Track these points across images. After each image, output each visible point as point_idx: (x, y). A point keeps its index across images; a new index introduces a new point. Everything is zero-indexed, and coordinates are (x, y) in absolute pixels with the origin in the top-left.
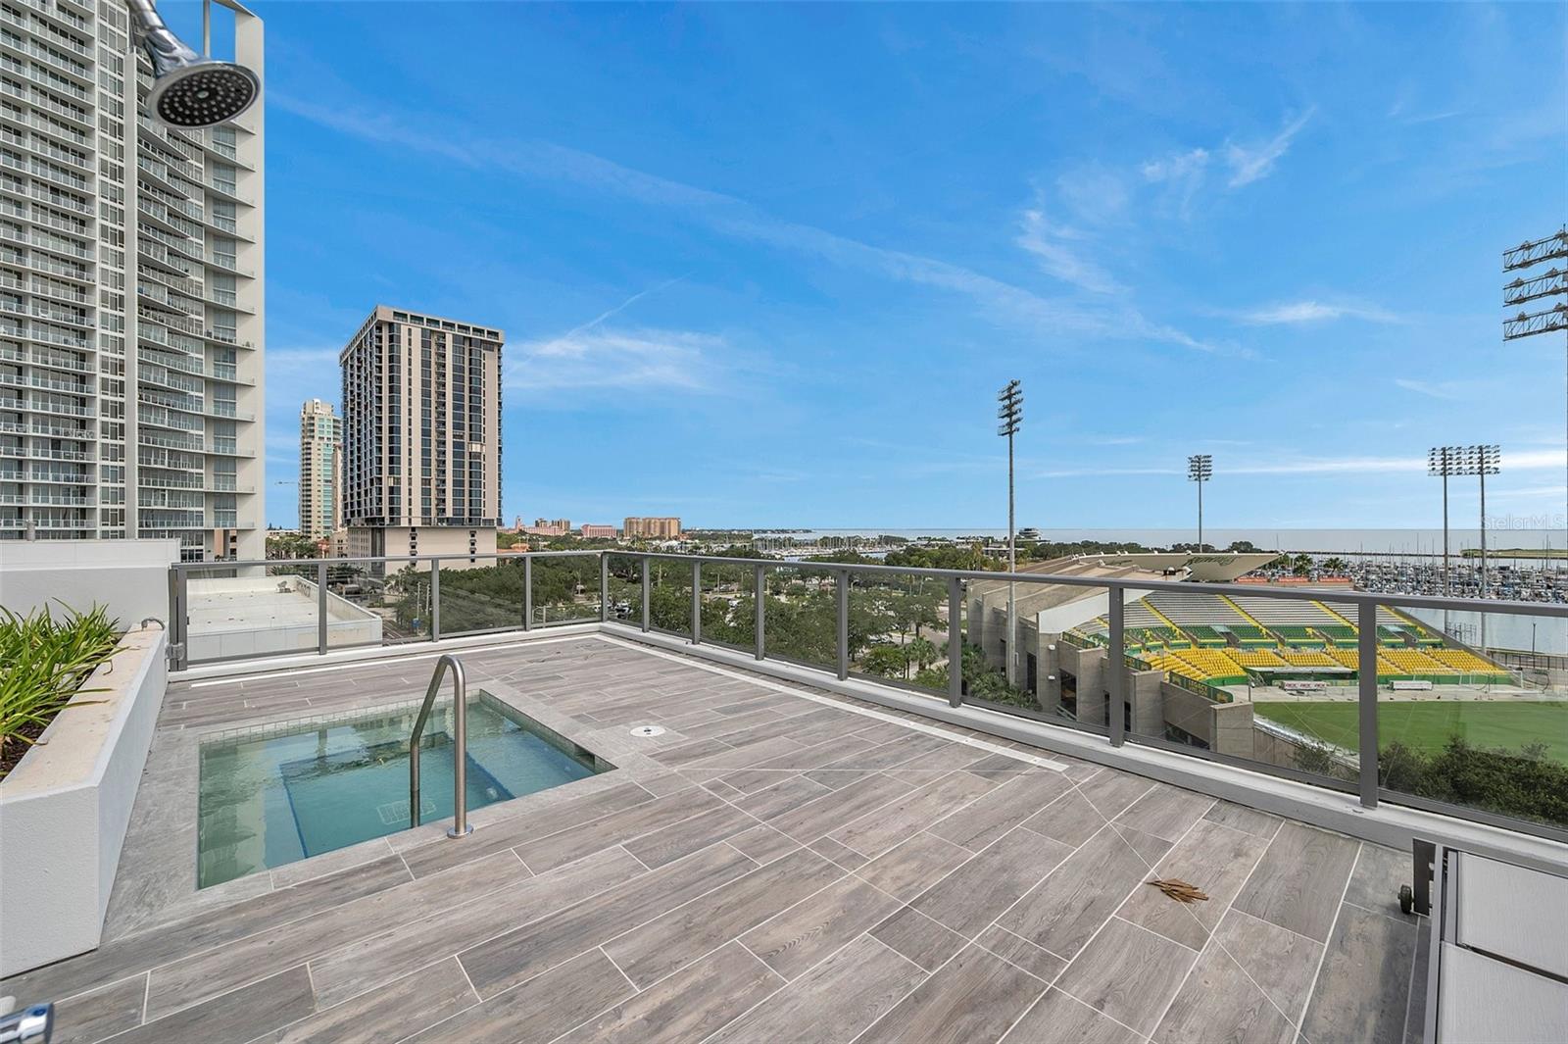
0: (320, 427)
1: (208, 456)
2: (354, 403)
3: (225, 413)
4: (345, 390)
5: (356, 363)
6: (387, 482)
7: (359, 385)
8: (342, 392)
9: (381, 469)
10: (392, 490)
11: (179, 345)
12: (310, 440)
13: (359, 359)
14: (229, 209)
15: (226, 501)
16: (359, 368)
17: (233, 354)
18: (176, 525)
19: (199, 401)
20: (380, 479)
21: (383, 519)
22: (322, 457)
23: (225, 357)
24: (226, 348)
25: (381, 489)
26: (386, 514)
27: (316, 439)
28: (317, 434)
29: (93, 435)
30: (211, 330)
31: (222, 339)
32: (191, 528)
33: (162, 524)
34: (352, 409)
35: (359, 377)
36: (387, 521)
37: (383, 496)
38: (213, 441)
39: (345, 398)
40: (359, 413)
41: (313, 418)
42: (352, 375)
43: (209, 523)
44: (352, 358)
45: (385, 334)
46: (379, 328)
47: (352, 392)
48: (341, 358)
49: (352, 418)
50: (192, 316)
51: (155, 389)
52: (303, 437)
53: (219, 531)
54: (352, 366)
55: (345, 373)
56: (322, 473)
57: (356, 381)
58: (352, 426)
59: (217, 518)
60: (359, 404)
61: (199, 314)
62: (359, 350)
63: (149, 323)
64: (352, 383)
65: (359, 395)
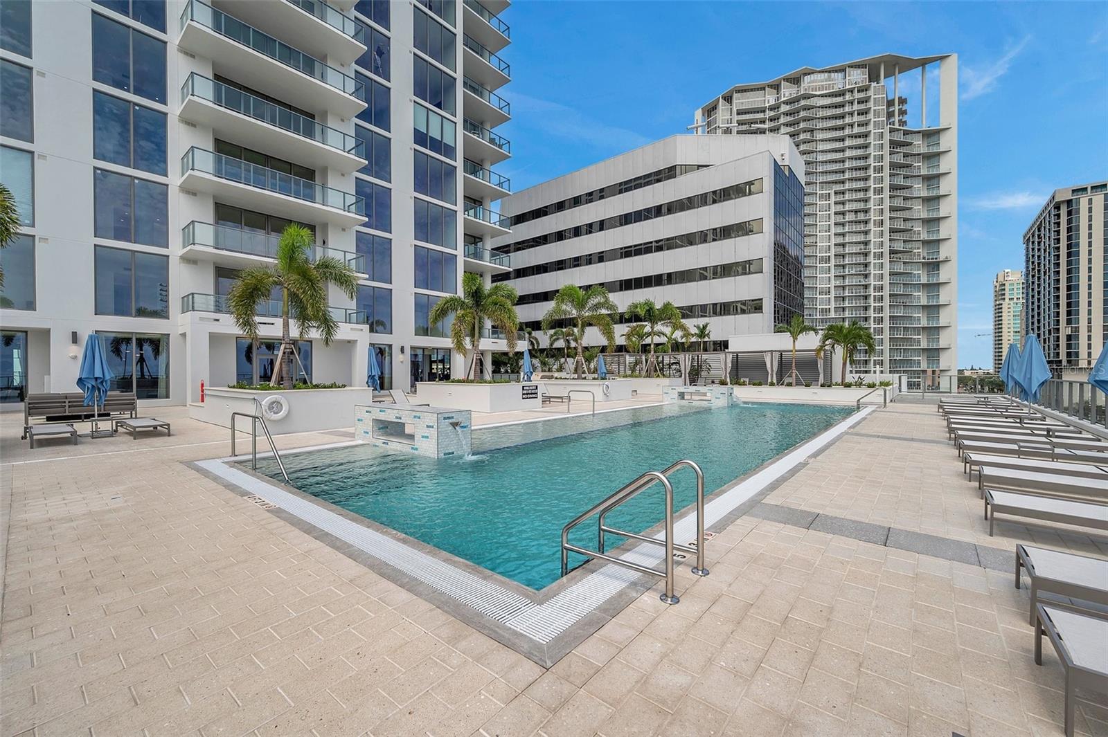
0: (1010, 290)
1: (924, 328)
2: (1034, 272)
3: (933, 302)
4: (1027, 262)
5: (1036, 239)
6: (1065, 331)
7: (1039, 257)
8: (1024, 264)
9: (1058, 321)
10: (1069, 338)
11: (909, 269)
12: (1001, 302)
13: (1039, 236)
14: (935, 181)
15: (933, 353)
16: (1039, 243)
17: (938, 266)
18: (906, 367)
19: (919, 297)
20: (1058, 329)
21: (1061, 361)
22: (1012, 314)
23: (933, 269)
24: (933, 263)
25: (1058, 337)
26: (1063, 357)
27: (1007, 300)
28: (1007, 297)
29: (870, 324)
30: (925, 255)
31: (932, 259)
32: (915, 369)
33: (900, 367)
34: (1033, 276)
35: (1039, 250)
36: (1064, 363)
37: (1060, 343)
38: (926, 318)
39: (1028, 267)
40: (1039, 278)
41: (1004, 285)
42: (1033, 249)
43: (924, 366)
44: (1033, 236)
45: (1064, 211)
46: (1057, 207)
47: (1033, 263)
48: (1024, 238)
49: (1033, 283)
50: (915, 251)
51: (897, 295)
52: (996, 300)
53: (930, 370)
54: (1033, 242)
55: (1027, 248)
56: (1012, 326)
57: (1037, 254)
58: (1033, 290)
59: (928, 363)
60: (1039, 271)
61: (918, 248)
62: (1039, 230)
63: (894, 261)
64: (1033, 256)
65: (1039, 264)
